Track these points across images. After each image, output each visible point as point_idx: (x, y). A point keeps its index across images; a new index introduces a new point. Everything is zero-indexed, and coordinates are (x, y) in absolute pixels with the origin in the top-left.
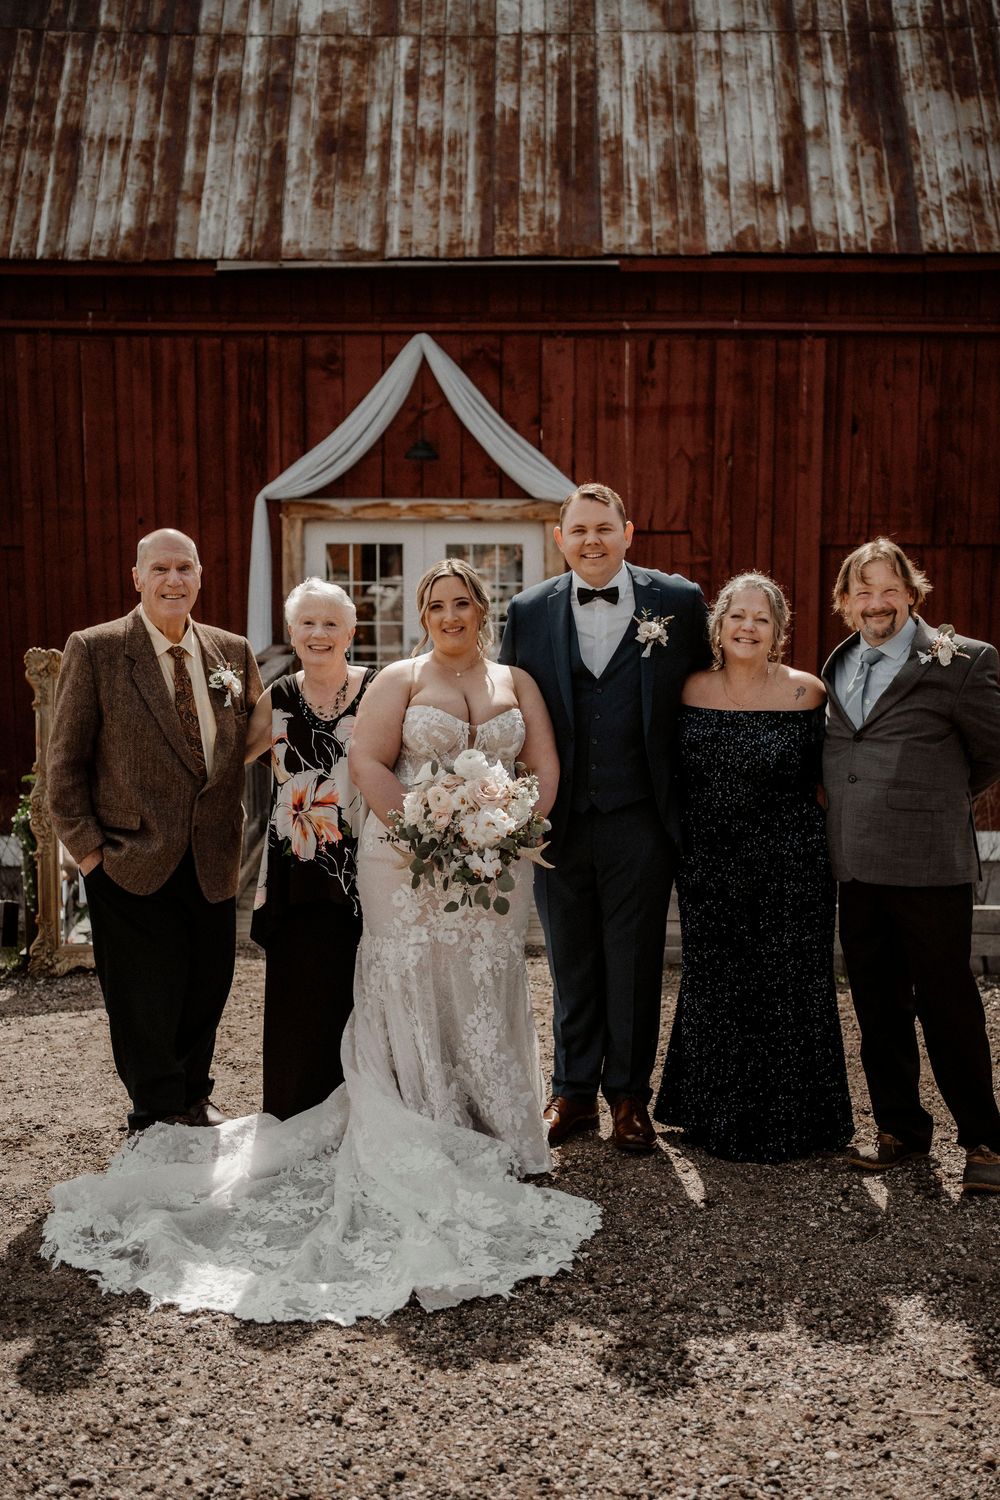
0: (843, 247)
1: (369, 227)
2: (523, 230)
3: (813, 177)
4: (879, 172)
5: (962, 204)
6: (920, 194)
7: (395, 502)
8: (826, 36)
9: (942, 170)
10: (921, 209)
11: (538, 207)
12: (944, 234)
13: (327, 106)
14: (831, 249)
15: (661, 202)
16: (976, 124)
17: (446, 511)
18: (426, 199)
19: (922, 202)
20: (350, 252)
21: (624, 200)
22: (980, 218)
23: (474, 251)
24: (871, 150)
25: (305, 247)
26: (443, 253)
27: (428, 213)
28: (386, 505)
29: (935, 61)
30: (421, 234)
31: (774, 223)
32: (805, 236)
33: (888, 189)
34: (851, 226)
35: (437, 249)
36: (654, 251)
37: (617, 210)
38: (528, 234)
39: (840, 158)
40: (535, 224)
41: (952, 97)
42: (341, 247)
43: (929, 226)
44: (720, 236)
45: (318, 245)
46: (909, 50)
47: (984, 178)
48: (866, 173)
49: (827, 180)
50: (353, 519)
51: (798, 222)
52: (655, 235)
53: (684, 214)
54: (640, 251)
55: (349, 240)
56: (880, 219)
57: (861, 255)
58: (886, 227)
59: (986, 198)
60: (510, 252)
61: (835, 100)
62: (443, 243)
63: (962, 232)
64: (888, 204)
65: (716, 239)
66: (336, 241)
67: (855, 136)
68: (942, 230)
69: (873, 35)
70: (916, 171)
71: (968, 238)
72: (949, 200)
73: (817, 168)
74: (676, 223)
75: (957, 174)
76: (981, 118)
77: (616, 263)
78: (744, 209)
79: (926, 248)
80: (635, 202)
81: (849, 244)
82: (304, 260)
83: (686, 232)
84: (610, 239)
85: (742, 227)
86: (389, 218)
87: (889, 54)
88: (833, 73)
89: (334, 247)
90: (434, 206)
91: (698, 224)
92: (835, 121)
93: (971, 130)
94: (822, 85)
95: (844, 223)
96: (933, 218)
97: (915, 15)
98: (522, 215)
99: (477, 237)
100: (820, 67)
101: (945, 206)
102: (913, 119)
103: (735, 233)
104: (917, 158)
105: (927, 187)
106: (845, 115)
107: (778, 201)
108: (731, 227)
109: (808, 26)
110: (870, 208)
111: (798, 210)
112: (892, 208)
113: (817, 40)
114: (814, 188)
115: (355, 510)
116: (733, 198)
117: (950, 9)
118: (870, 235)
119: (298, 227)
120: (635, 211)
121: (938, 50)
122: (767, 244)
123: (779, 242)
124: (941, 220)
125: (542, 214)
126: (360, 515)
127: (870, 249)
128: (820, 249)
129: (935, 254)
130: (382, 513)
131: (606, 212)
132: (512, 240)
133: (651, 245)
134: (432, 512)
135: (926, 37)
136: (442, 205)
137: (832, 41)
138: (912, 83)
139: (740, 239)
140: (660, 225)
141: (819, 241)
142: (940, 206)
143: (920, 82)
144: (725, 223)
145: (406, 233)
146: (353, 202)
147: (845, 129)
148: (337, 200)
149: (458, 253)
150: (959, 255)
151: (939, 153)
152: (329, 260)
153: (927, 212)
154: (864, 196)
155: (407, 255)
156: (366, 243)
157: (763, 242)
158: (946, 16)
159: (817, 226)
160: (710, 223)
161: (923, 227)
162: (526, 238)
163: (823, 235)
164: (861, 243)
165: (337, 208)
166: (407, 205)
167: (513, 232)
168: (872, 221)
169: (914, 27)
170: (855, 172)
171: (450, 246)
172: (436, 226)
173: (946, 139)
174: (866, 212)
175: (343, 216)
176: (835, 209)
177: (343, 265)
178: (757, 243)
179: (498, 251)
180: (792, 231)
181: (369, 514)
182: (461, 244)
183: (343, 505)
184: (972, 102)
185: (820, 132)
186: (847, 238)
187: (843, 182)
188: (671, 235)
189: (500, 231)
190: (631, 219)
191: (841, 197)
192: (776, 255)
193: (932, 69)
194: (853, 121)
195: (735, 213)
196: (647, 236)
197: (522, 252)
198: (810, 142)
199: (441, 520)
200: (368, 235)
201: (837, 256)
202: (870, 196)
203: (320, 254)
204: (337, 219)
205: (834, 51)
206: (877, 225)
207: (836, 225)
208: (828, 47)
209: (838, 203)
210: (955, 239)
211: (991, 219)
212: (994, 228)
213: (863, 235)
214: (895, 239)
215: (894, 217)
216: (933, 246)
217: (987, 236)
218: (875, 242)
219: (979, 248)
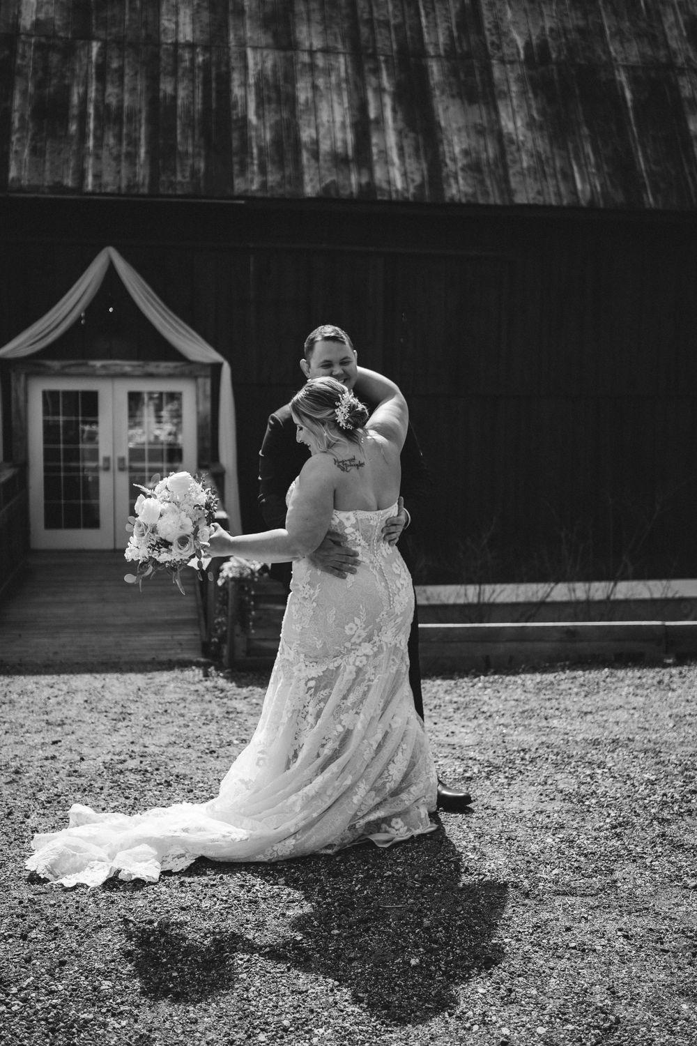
0: (394, 196)
1: (71, 172)
2: (179, 178)
3: (375, 150)
4: (417, 149)
5: (469, 173)
6: (443, 165)
7: (92, 363)
8: (382, 58)
9: (457, 150)
10: (444, 174)
11: (190, 162)
12: (459, 191)
13: (40, 85)
14: (386, 198)
15: (273, 162)
16: (479, 121)
17: (128, 369)
18: (111, 154)
19: (445, 170)
20: (58, 187)
21: (249, 160)
22: (482, 182)
23: (145, 190)
24: (412, 135)
25: (25, 182)
26: (124, 190)
27: (113, 163)
28: (86, 365)
29: (452, 79)
30: (108, 178)
31: (349, 179)
32: (369, 189)
33: (423, 161)
34: (399, 184)
35: (119, 188)
36: (269, 195)
37: (244, 167)
38: (184, 180)
39: (392, 139)
40: (187, 174)
41: (463, 103)
42: (51, 184)
43: (450, 186)
44: (313, 187)
45: (35, 182)
46: (435, 70)
47: (484, 156)
48: (408, 150)
49: (384, 152)
50: (62, 374)
51: (364, 180)
52: (269, 184)
53: (289, 171)
54: (260, 194)
55: (57, 179)
56: (418, 178)
57: (405, 203)
58: (421, 186)
59: (485, 169)
60: (170, 192)
61: (388, 100)
62: (124, 183)
63: (470, 190)
64: (422, 171)
65: (310, 190)
66: (48, 179)
67: (401, 125)
68: (458, 188)
69: (412, 59)
70: (441, 149)
71: (474, 195)
72: (463, 169)
73: (377, 145)
74: (283, 177)
75: (466, 153)
76: (481, 118)
77: (243, 202)
78: (329, 169)
79: (447, 200)
80: (256, 162)
81: (397, 195)
82: (24, 192)
83: (290, 183)
84: (239, 185)
85: (328, 180)
86: (86, 165)
87: (424, 72)
88: (386, 83)
89: (46, 184)
90: (117, 159)
91: (298, 179)
92: (388, 114)
93: (475, 126)
94: (380, 91)
95: (395, 181)
96: (452, 181)
97: (439, 49)
98: (179, 169)
99: (147, 181)
100: (379, 78)
101: (460, 174)
102: (438, 116)
103: (323, 185)
104: (441, 141)
105: (448, 161)
106: (394, 110)
107: (352, 165)
108: (321, 180)
109: (370, 51)
110: (412, 173)
111: (365, 171)
112: (426, 173)
113: (377, 61)
114: (375, 158)
115: (63, 367)
116: (322, 162)
117: (461, 46)
118: (412, 190)
119: (19, 169)
120: (255, 168)
121: (454, 72)
122: (344, 193)
123: (352, 193)
124: (457, 182)
125: (193, 166)
126: (67, 370)
127: (411, 199)
128: (379, 198)
129: (454, 204)
130: (83, 370)
131: (236, 168)
132: (172, 184)
133: (267, 191)
134: (118, 369)
135: (446, 63)
136: (123, 158)
137: (386, 62)
138: (437, 93)
139: (326, 189)
140: (273, 178)
141: (378, 193)
142: (456, 173)
143: (443, 92)
144: (317, 178)
145: (97, 176)
146: (59, 154)
147: (395, 120)
148: (48, 152)
149: (134, 191)
150: (469, 205)
151: (455, 139)
152: (43, 193)
153: (448, 176)
154: (407, 165)
155: (98, 191)
156: (69, 182)
157: (342, 192)
158: (459, 51)
159: (377, 182)
160: (307, 178)
161: (445, 186)
162: (181, 183)
163: (381, 189)
164: (406, 195)
165: (47, 157)
166: (98, 157)
167: (173, 178)
168: (413, 181)
169: (438, 56)
170: (401, 149)
171: (128, 187)
172: (119, 172)
173: (459, 130)
174: (409, 175)
175: (52, 163)
176: (388, 172)
177: (52, 196)
178: (337, 191)
179: (162, 190)
180: (360, 185)
181: (73, 370)
182: (136, 185)
183: (56, 364)
184: (475, 107)
185: (380, 120)
186: (397, 191)
187: (394, 155)
188: (280, 185)
189: (163, 178)
190: (253, 173)
191: (393, 164)
192: (350, 200)
193: (450, 85)
194: (400, 116)
195: (323, 172)
196: (264, 185)
197: (179, 192)
198: (373, 126)
199: (124, 375)
200: (70, 177)
201: (390, 203)
202: (411, 164)
203: (36, 188)
204: (48, 164)
205: (387, 69)
206: (416, 184)
207: (389, 182)
208: (383, 65)
209: (390, 168)
210: (466, 195)
211: (488, 182)
212: (490, 189)
213: (407, 190)
214: (427, 193)
215: (426, 178)
216: (452, 199)
217: (486, 193)
218: (414, 195)
219: (481, 201)
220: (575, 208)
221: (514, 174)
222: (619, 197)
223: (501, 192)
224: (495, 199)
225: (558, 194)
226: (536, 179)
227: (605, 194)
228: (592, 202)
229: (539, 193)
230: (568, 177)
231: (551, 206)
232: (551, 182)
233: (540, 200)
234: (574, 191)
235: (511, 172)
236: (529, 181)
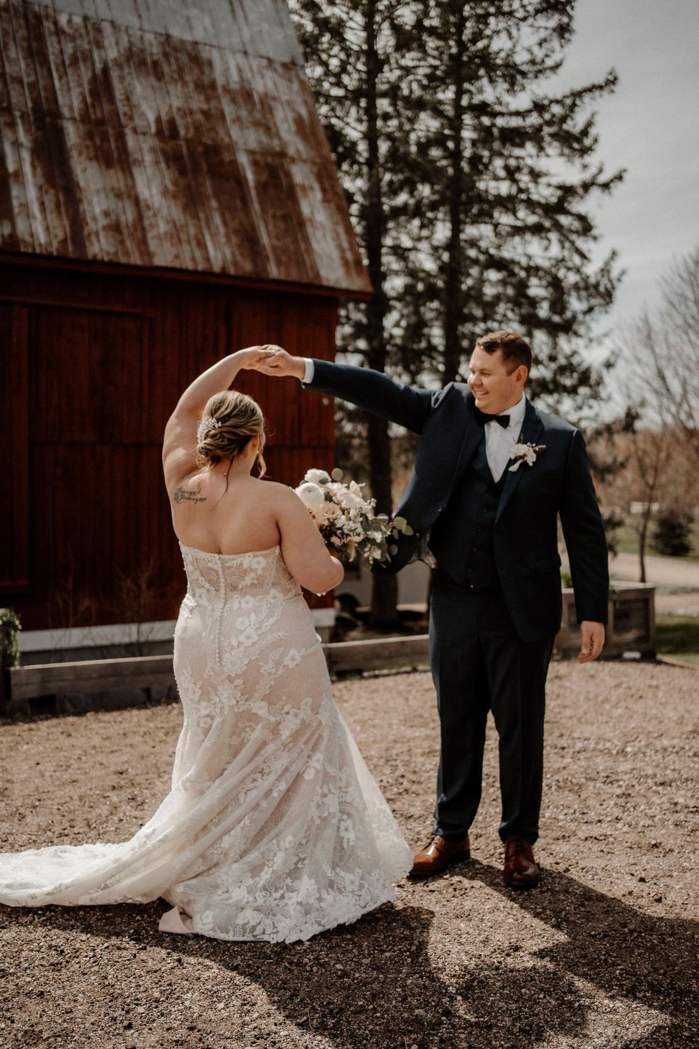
0: (38, 250)
3: (15, 203)
4: (58, 206)
5: (110, 233)
6: (84, 224)
8: (17, 114)
9: (97, 210)
10: (86, 232)
12: (101, 249)
14: (30, 250)
16: (116, 185)
19: (86, 228)
22: (122, 242)
24: (52, 192)
29: (88, 143)
32: (12, 240)
33: (65, 218)
34: (42, 238)
39: (32, 194)
41: (100, 167)
43: (92, 244)
46: (73, 134)
47: (123, 218)
48: (50, 205)
49: (25, 206)
51: (6, 232)
56: (61, 236)
57: (49, 257)
58: (64, 242)
59: (125, 231)
61: (26, 156)
63: (112, 250)
64: (64, 227)
67: (41, 181)
68: (101, 247)
69: (48, 119)
70: (81, 208)
71: (116, 254)
72: (102, 229)
73: (18, 198)
75: (107, 214)
76: (118, 181)
79: (90, 256)
81: (41, 249)
87: (59, 134)
88: (23, 137)
92: (27, 169)
93: (113, 189)
94: (17, 144)
95: (38, 236)
96: (94, 239)
97: (73, 112)
100: (15, 132)
101: (102, 235)
102: (77, 176)
104: (81, 201)
105: (89, 220)
106: (33, 166)
109: (5, 105)
110: (54, 228)
111: (6, 224)
112: (68, 230)
113: (11, 115)
114: (16, 210)
117: (95, 113)
118: (55, 245)
121: (90, 135)
124: (99, 241)
127: (55, 253)
128: (22, 250)
129: (96, 262)
135: (81, 127)
137: (22, 117)
138: (74, 153)
141: (21, 245)
142: (97, 234)
143: (80, 154)
147: (34, 175)
150: (111, 264)
151: (95, 200)
153: (89, 235)
154: (49, 220)
158: (93, 116)
159: (19, 235)
161: (87, 244)
163: (24, 241)
164: (49, 249)
168: (56, 236)
169: (73, 119)
170: (42, 204)
173: (98, 191)
174: (51, 230)
176: (31, 226)
180: (3, 236)
184: (112, 171)
185: (18, 174)
186: (40, 245)
187: (35, 209)
191: (35, 218)
193: (87, 147)
194: (39, 171)
198: (12, 180)
201: (34, 255)
202: (52, 219)
205: (24, 125)
206: (59, 239)
207: (32, 236)
208: (19, 121)
209: (33, 222)
210: (108, 254)
211: (129, 243)
212: (131, 250)
213: (50, 244)
214: (70, 249)
215: (69, 236)
216: (95, 256)
217: (127, 254)
218: (58, 250)
219: (123, 260)
220: (208, 273)
221: (153, 238)
222: (247, 266)
223: (141, 254)
224: (136, 259)
225: (194, 259)
226: (172, 244)
227: (235, 263)
228: (224, 269)
229: (177, 257)
230: (201, 244)
231: (187, 271)
232: (186, 247)
233: (177, 264)
234: (207, 259)
235: (150, 235)
236: (167, 245)
